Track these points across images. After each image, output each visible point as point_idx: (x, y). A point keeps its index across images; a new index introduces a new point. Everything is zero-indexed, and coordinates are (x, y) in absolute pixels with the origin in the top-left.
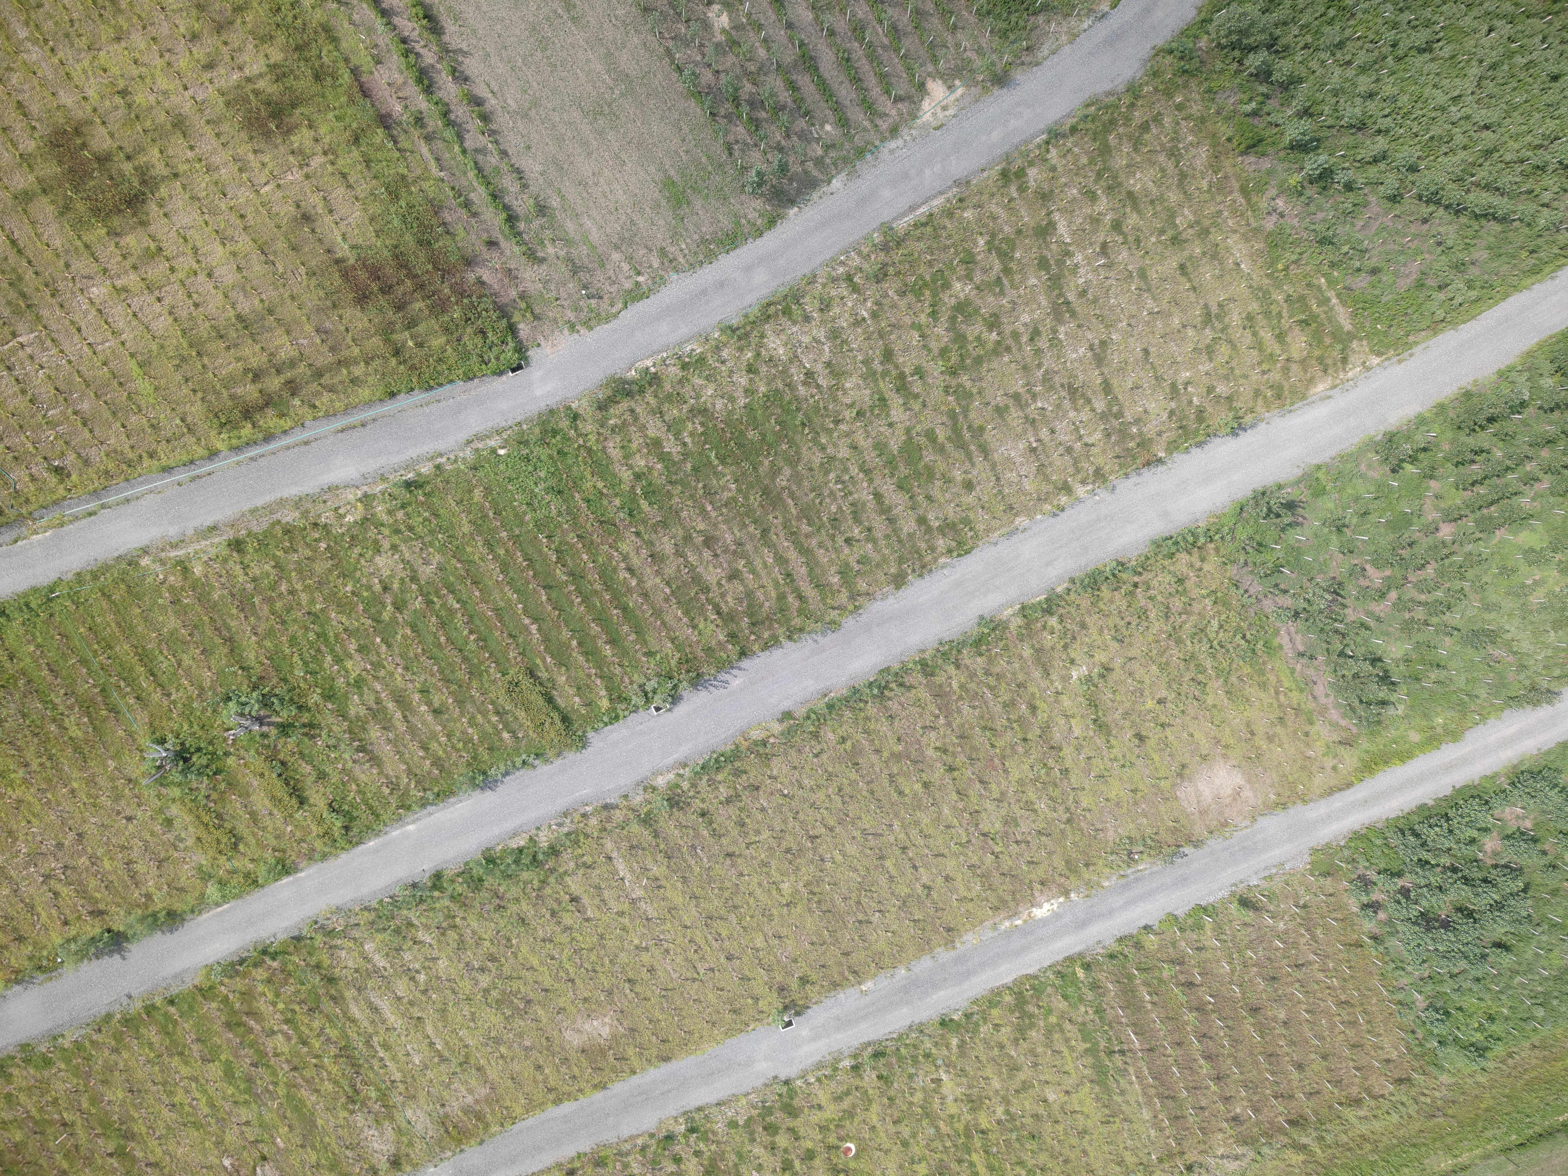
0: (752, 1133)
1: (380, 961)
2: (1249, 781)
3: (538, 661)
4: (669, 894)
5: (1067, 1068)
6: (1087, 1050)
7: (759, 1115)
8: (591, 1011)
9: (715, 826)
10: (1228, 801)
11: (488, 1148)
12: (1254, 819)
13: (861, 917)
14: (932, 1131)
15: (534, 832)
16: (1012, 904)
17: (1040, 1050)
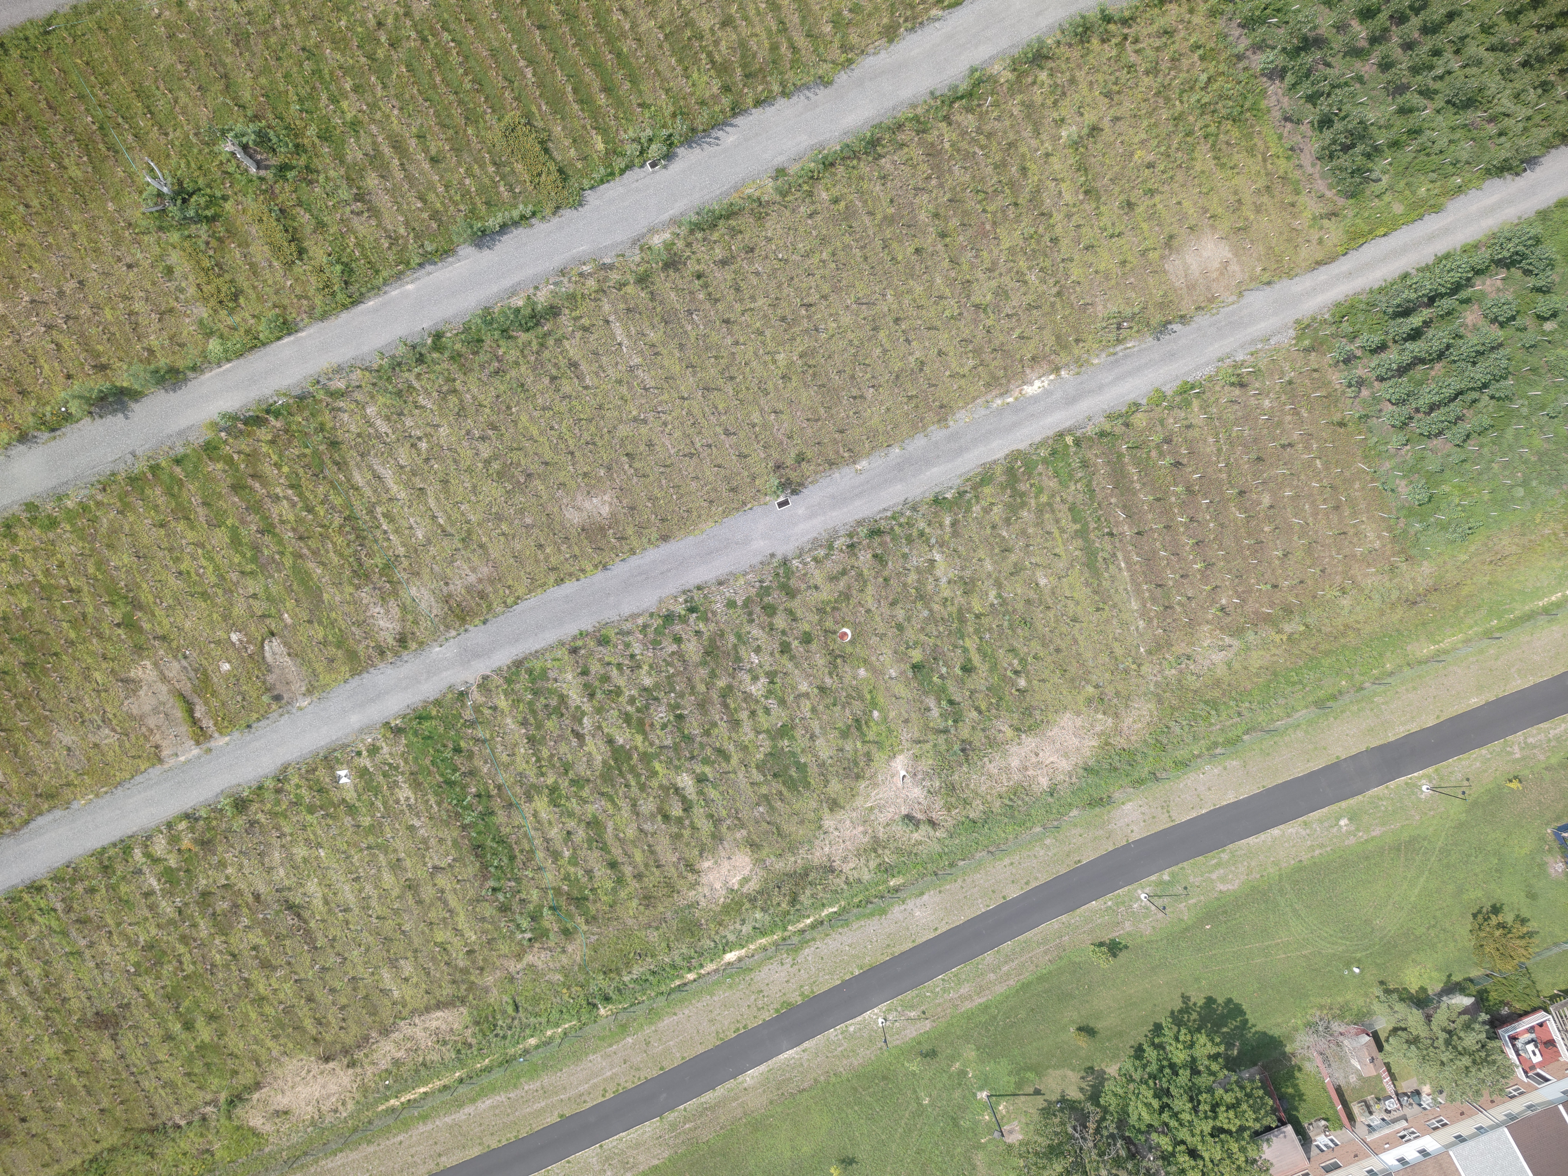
0: (750, 614)
1: (383, 427)
2: (1236, 255)
3: (534, 108)
4: (666, 363)
5: (1057, 551)
6: (1076, 531)
7: (757, 595)
8: (592, 488)
9: (710, 289)
10: (1215, 275)
11: (491, 627)
12: (1240, 295)
13: (855, 392)
14: (926, 613)
15: (532, 291)
16: (1004, 381)
17: (1030, 531)
